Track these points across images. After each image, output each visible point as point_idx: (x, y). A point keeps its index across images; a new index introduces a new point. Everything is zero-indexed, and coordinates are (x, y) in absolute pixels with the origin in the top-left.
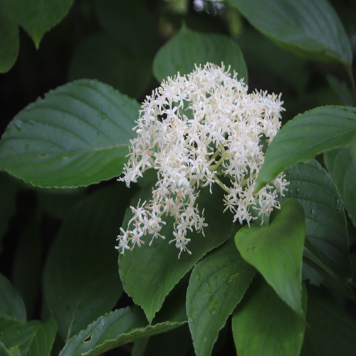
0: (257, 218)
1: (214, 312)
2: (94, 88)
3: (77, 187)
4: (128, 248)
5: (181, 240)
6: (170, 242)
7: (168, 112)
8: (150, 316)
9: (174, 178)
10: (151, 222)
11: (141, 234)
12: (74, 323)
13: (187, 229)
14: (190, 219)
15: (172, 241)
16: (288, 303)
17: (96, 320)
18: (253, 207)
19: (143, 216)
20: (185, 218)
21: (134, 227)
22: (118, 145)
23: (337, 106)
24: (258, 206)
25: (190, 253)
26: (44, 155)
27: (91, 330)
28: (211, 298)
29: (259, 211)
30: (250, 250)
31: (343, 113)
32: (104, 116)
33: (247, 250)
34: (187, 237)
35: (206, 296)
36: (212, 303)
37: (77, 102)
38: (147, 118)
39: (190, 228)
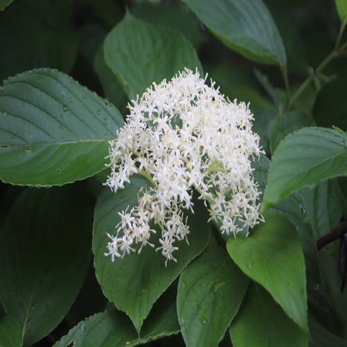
0: (242, 229)
1: (205, 322)
2: (55, 78)
3: (51, 186)
4: (118, 255)
5: (167, 248)
6: (157, 250)
7: (159, 120)
8: (138, 323)
9: (175, 192)
10: (141, 230)
11: (131, 241)
12: (28, 321)
13: (174, 237)
14: (177, 227)
15: (159, 248)
16: (295, 320)
17: (76, 325)
18: (240, 219)
19: (132, 223)
20: (171, 226)
21: (123, 234)
22: (81, 141)
23: (320, 128)
24: (244, 218)
25: (176, 260)
26: (6, 147)
27: (73, 335)
28: (199, 307)
29: (244, 223)
30: (250, 266)
31: (326, 135)
32: (65, 108)
33: (247, 266)
34: (174, 245)
35: (194, 304)
36: (201, 312)
37: (38, 92)
38: (137, 125)
39: (177, 236)
